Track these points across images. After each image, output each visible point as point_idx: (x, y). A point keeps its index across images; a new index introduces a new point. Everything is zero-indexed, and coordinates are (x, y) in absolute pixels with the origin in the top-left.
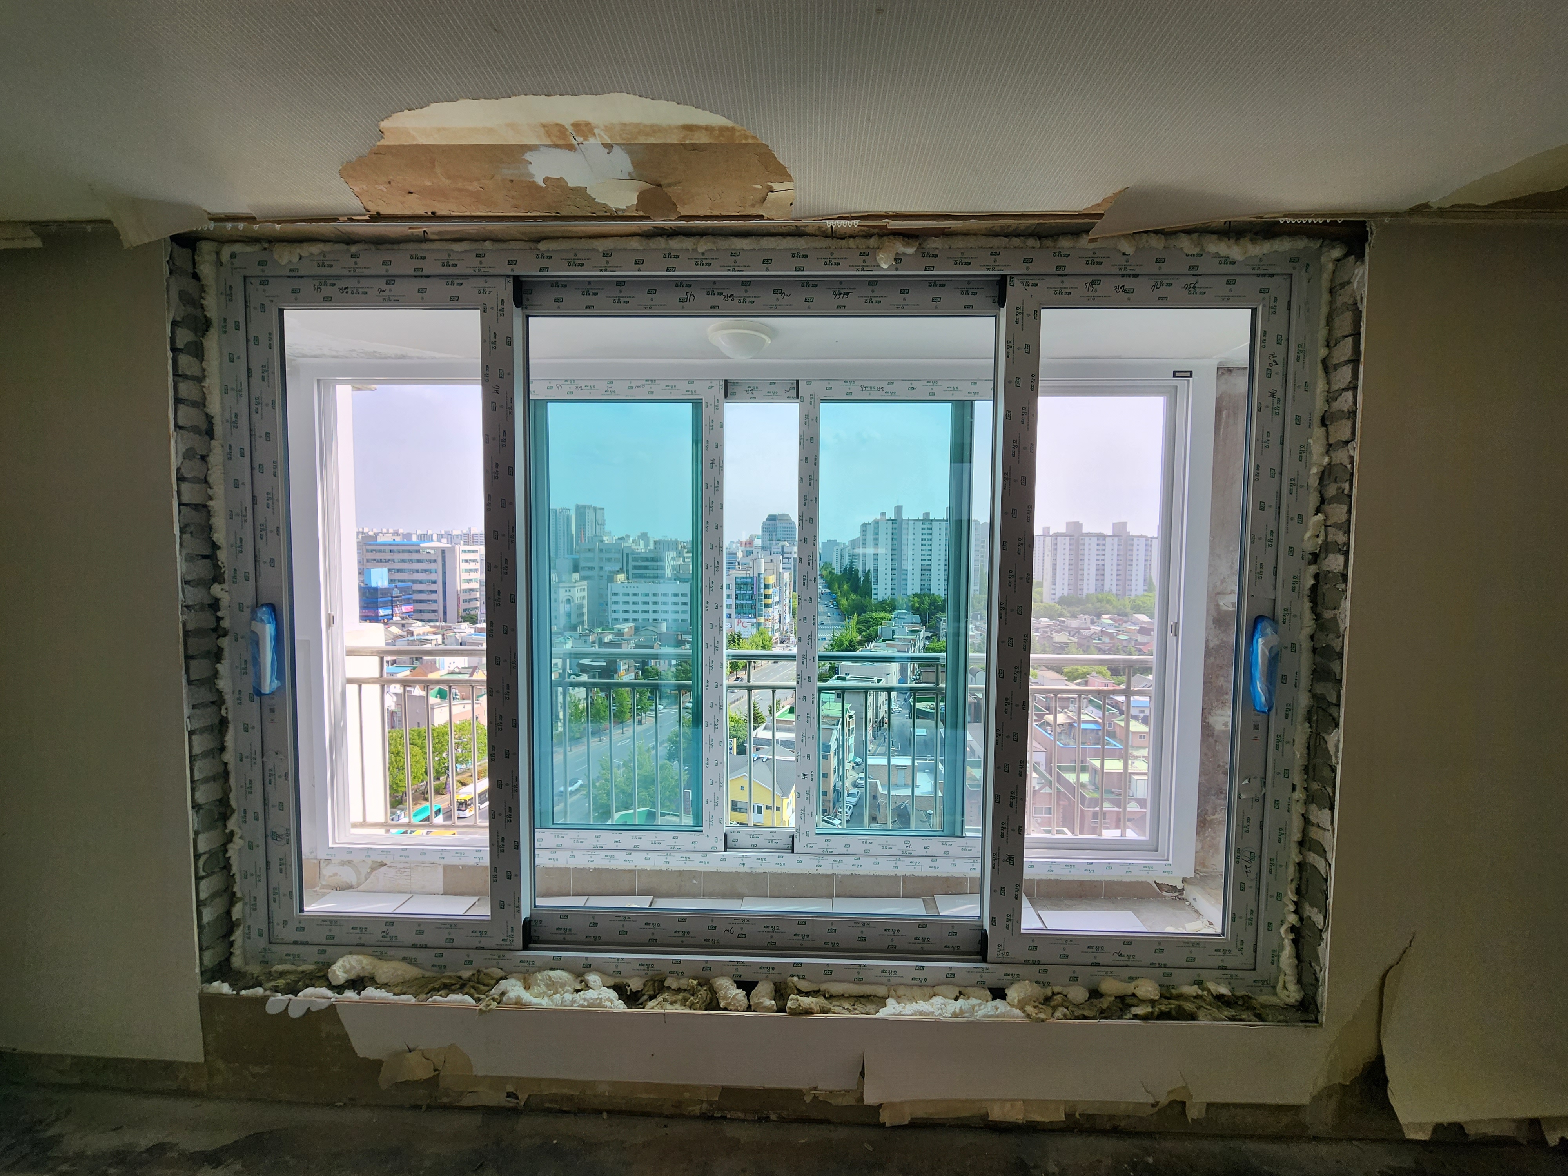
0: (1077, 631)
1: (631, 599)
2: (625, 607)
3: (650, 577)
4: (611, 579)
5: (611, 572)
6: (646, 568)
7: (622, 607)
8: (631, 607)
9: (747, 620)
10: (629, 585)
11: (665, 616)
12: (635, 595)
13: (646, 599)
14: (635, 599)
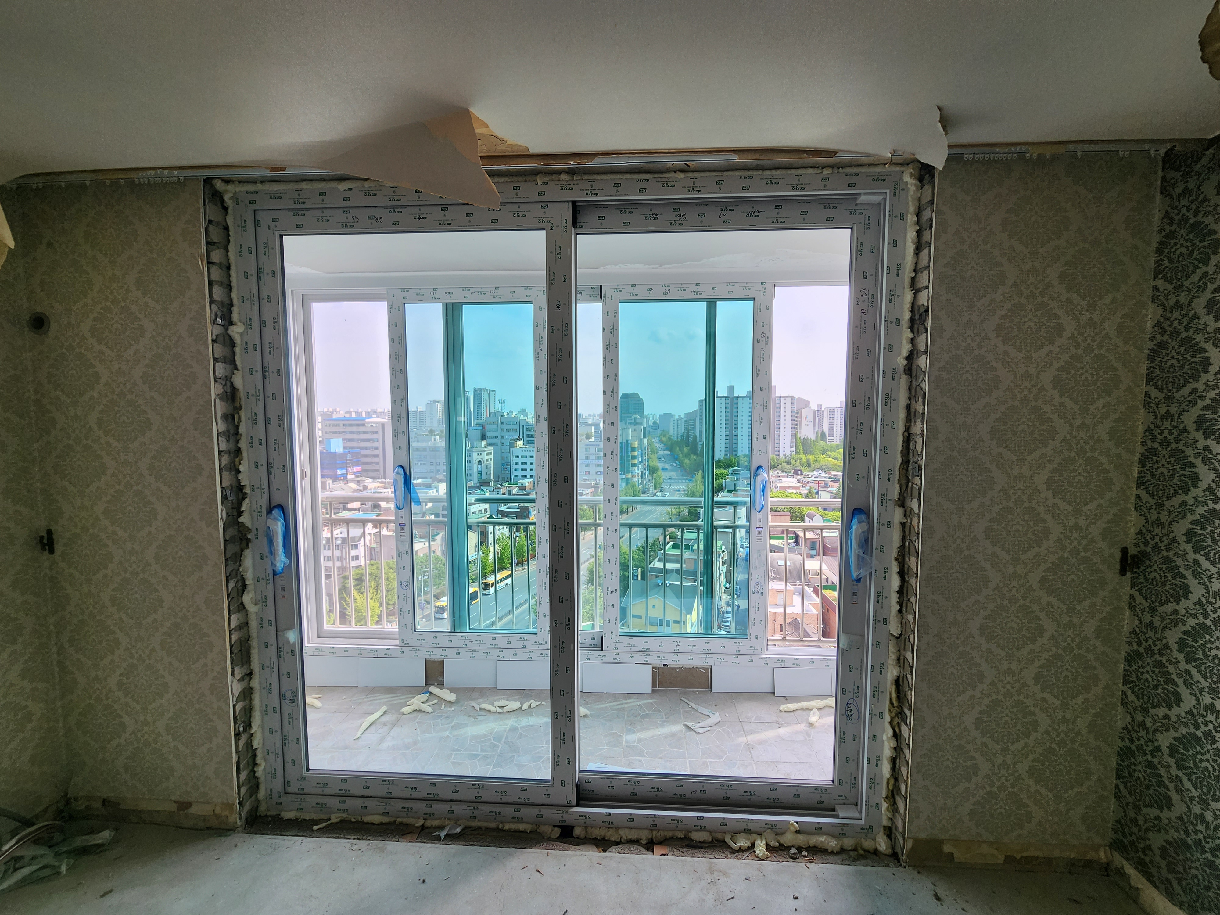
2: (524, 467)
4: (511, 445)
5: (510, 440)
7: (520, 467)
10: (526, 449)
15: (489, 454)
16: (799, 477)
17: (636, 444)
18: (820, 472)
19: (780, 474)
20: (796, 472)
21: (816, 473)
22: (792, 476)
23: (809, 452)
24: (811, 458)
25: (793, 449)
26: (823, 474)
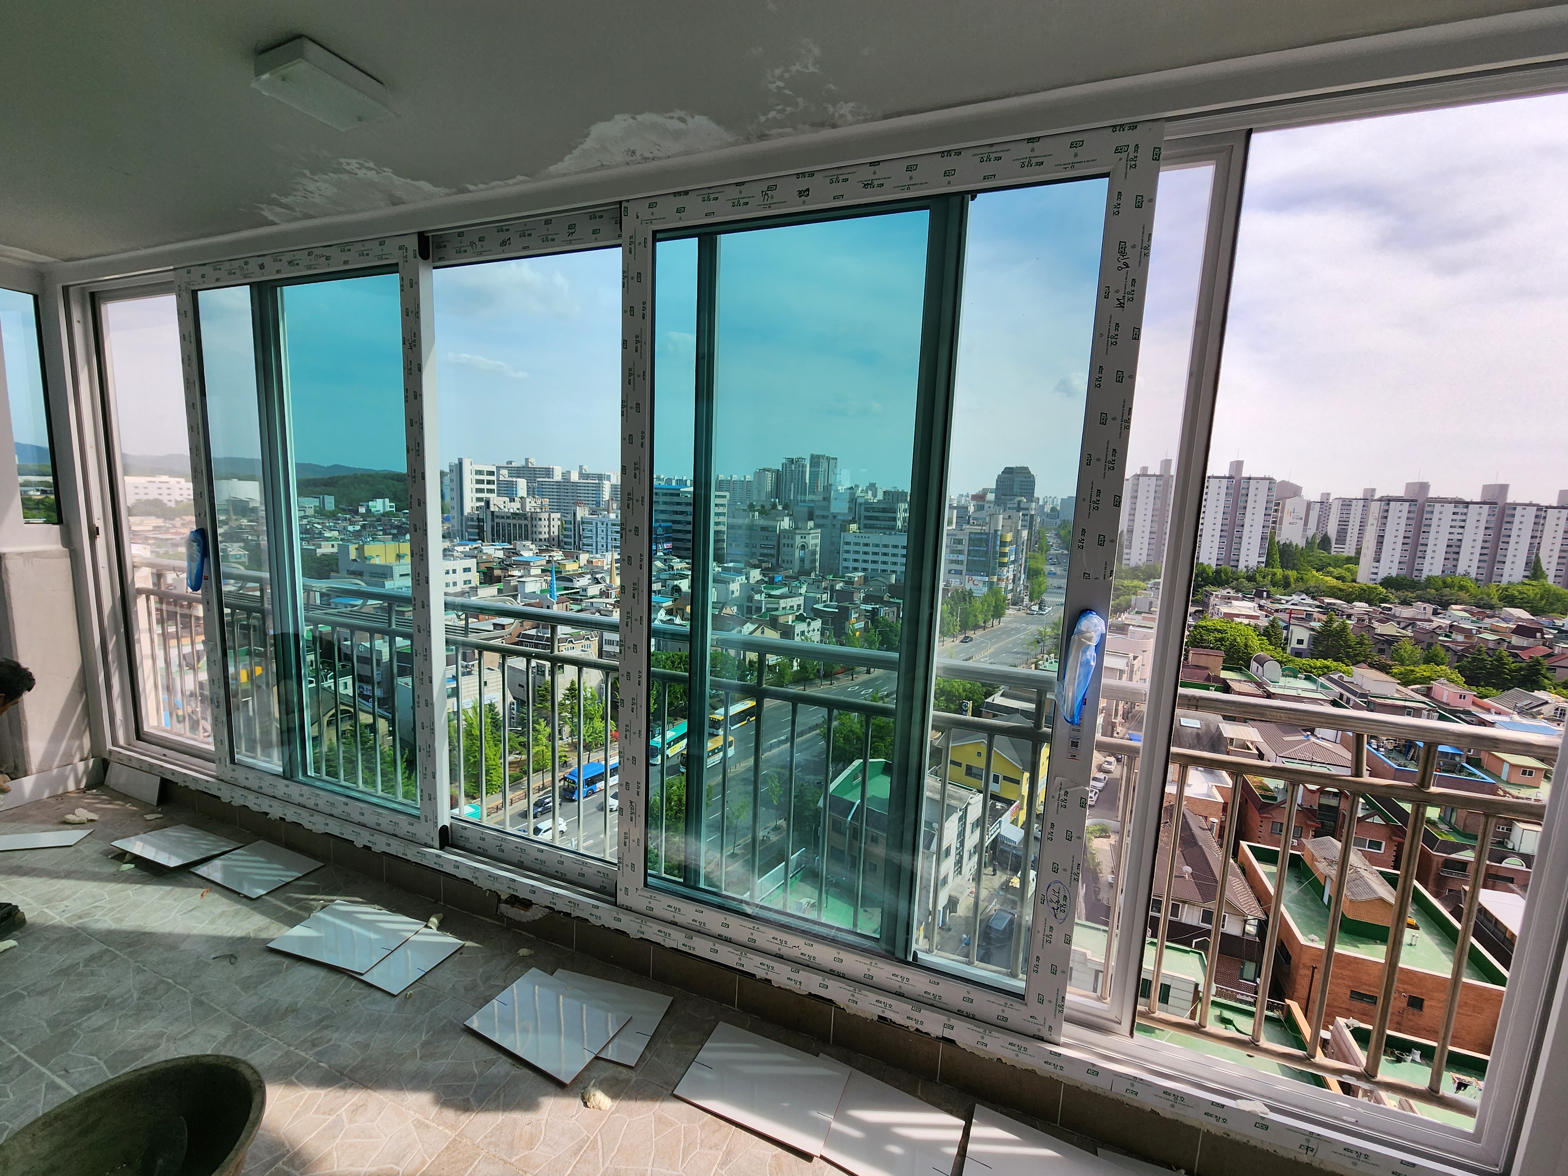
0: (1411, 623)
1: (862, 549)
2: (856, 557)
3: (880, 528)
4: (844, 528)
5: (844, 521)
6: (877, 518)
7: (852, 556)
8: (861, 557)
9: (979, 578)
10: (861, 535)
11: (894, 568)
12: (867, 545)
13: (876, 550)
14: (866, 549)
15: (817, 537)
16: (1262, 602)
17: (1009, 537)
18: (1304, 596)
19: (1232, 593)
20: (1259, 595)
21: (1295, 598)
22: (1252, 600)
23: (1291, 565)
24: (1292, 574)
25: (1264, 559)
26: (1309, 601)
